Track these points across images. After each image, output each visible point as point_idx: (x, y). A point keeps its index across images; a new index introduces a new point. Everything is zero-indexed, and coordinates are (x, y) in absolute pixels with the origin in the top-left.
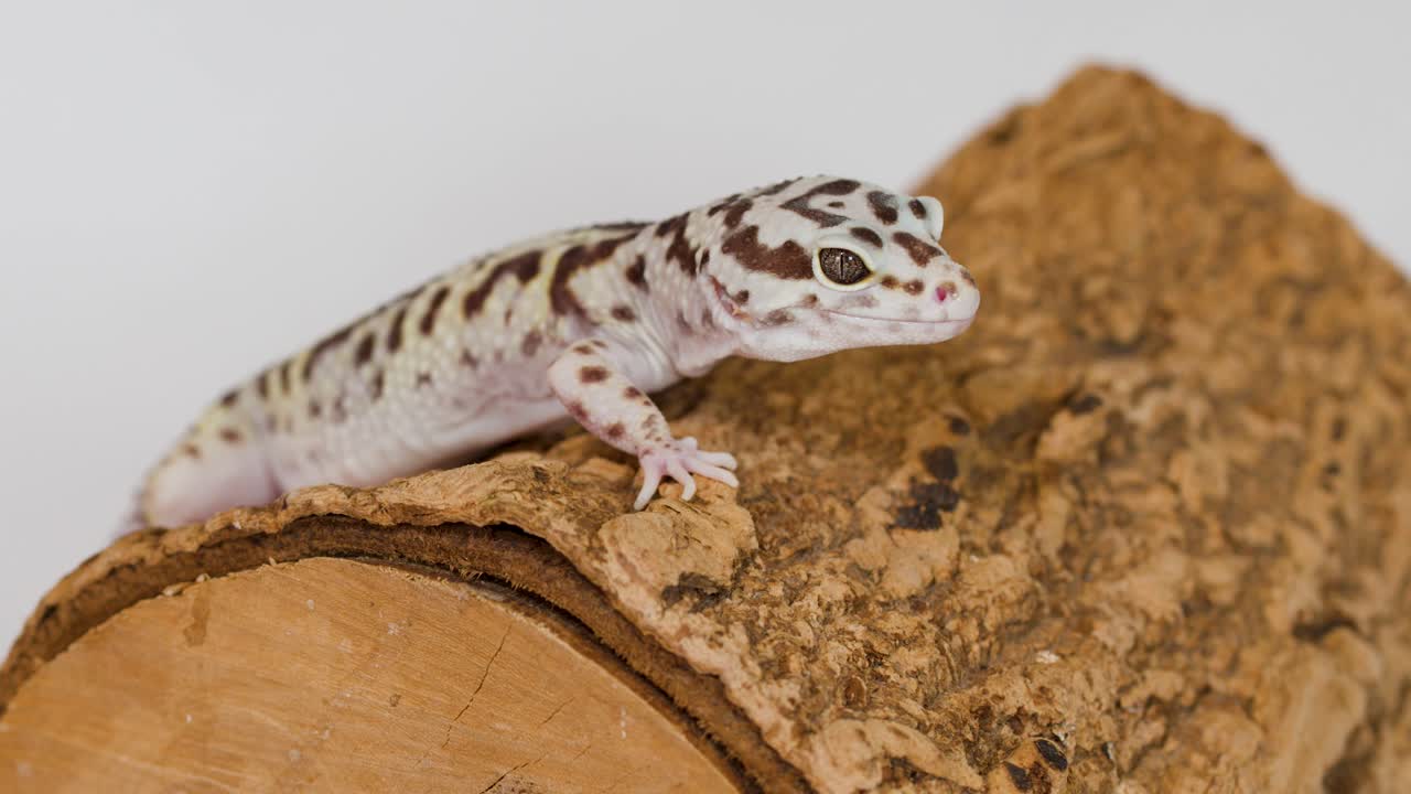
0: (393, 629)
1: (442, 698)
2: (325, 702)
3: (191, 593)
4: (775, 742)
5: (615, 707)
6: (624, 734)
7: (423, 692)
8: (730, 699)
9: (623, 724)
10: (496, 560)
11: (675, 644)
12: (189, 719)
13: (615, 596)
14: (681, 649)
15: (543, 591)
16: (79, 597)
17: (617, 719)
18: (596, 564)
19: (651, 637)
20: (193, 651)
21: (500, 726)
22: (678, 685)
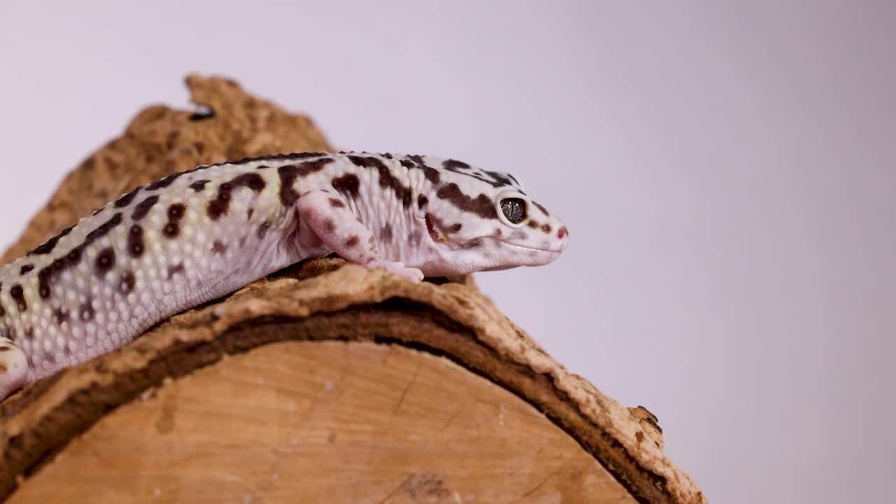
0: (329, 385)
1: (367, 428)
2: (275, 452)
3: (162, 393)
4: (588, 411)
5: (496, 406)
6: (502, 423)
7: (353, 427)
8: (558, 386)
9: (501, 416)
10: (386, 326)
11: (521, 356)
12: (157, 492)
13: (482, 331)
14: (526, 359)
15: (423, 339)
16: (41, 424)
17: (497, 415)
18: (468, 311)
19: (507, 355)
20: (166, 438)
21: (413, 437)
22: (527, 384)
